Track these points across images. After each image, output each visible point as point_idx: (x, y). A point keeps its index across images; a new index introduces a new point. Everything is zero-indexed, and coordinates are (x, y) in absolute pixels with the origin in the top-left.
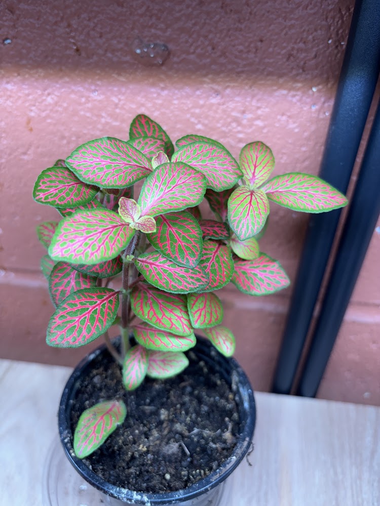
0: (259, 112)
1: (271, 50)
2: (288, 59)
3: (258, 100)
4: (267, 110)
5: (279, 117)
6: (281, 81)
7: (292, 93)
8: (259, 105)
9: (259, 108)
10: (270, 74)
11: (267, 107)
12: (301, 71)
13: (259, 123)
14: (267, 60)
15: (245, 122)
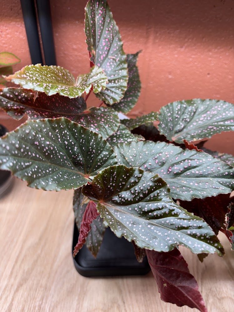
0: (7, 31)
1: (3, 7)
2: (11, 10)
3: (6, 27)
4: (10, 30)
5: (16, 33)
6: (11, 18)
7: (17, 23)
8: (7, 28)
9: (7, 30)
10: (6, 16)
11: (10, 29)
12: (17, 14)
13: (9, 36)
14: (3, 11)
15: (3, 36)
